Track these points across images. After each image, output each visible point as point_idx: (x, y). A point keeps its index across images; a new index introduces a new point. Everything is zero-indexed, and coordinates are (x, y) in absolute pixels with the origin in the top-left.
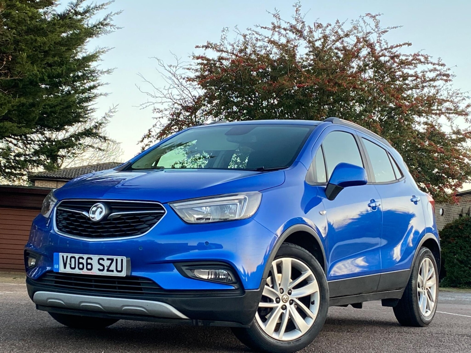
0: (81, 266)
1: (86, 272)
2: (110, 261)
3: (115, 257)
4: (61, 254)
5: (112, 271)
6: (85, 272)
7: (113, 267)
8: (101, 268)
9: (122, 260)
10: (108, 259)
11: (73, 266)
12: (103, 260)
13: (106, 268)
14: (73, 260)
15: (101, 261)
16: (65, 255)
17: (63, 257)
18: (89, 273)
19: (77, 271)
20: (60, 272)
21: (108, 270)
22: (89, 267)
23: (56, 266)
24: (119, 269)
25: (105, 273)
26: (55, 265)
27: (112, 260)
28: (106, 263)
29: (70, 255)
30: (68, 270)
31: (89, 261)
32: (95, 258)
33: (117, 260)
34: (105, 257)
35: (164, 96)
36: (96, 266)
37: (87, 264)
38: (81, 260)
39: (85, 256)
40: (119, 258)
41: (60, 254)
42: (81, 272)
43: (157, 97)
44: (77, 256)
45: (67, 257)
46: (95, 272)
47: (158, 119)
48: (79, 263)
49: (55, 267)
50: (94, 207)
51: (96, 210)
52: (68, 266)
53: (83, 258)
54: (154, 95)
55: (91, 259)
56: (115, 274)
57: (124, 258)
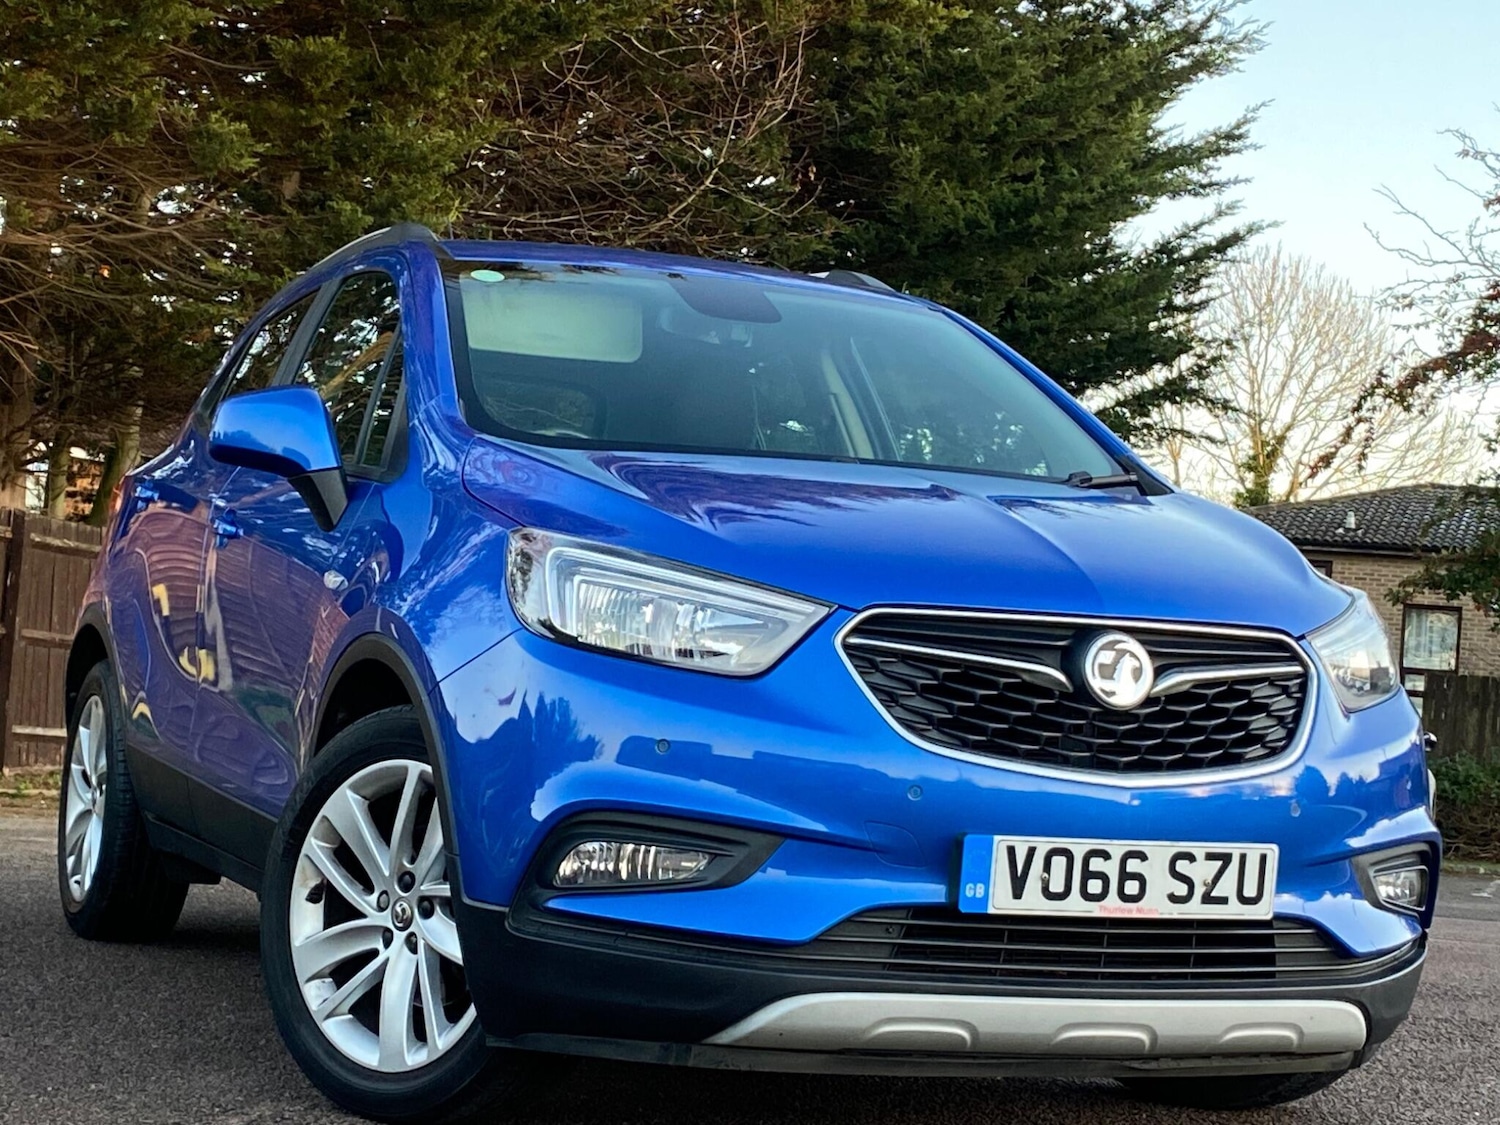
0: (1095, 886)
1: (1116, 910)
2: (1219, 863)
3: (1235, 849)
4: (1000, 843)
5: (1224, 901)
6: (1112, 907)
7: (1227, 887)
8: (1182, 889)
9: (1263, 858)
10: (1210, 857)
11: (1057, 886)
12: (1191, 858)
13: (1199, 891)
14: (1059, 863)
15: (1182, 866)
16: (1022, 845)
17: (1011, 851)
18: (1130, 911)
19: (1075, 906)
20: (991, 911)
21: (1207, 899)
22: (1132, 888)
23: (970, 891)
24: (1250, 891)
25: (1196, 910)
26: (971, 885)
27: (1226, 859)
28: (1201, 871)
29: (1044, 845)
30: (1033, 903)
31: (1133, 866)
32: (1160, 852)
33: (1243, 858)
34: (1199, 849)
35: (1463, 259)
36: (1161, 884)
37: (1125, 876)
38: (1096, 864)
39: (1117, 848)
40: (1253, 851)
41: (997, 838)
42: (1095, 910)
43: (1436, 263)
44: (1079, 847)
45: (1032, 851)
46: (1156, 906)
47: (1413, 330)
48: (1087, 875)
49: (969, 893)
50: (1102, 648)
51: (1116, 662)
52: (1033, 884)
53: (1106, 856)
54: (1428, 257)
55: (1142, 857)
56: (1234, 911)
57: (1273, 851)
